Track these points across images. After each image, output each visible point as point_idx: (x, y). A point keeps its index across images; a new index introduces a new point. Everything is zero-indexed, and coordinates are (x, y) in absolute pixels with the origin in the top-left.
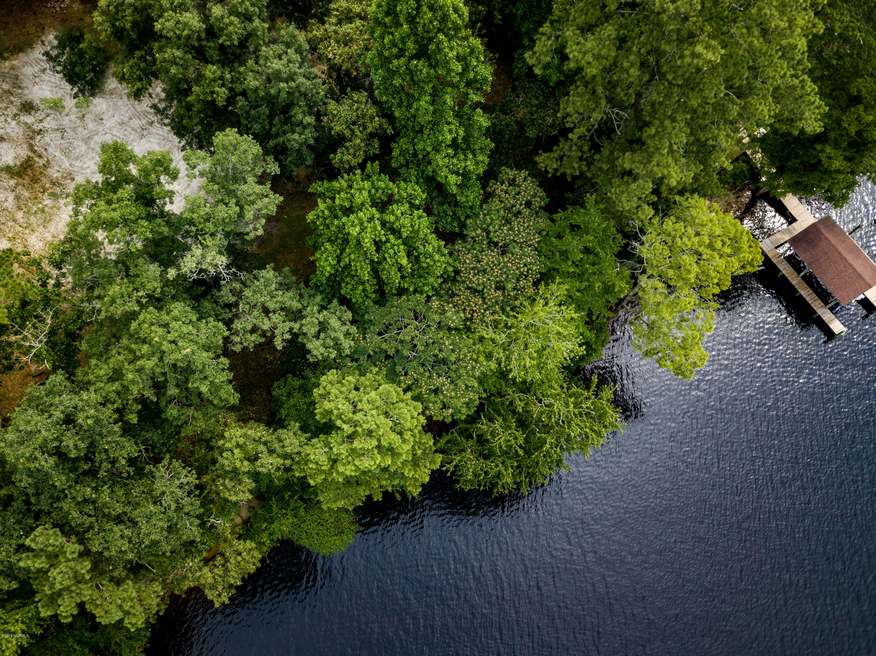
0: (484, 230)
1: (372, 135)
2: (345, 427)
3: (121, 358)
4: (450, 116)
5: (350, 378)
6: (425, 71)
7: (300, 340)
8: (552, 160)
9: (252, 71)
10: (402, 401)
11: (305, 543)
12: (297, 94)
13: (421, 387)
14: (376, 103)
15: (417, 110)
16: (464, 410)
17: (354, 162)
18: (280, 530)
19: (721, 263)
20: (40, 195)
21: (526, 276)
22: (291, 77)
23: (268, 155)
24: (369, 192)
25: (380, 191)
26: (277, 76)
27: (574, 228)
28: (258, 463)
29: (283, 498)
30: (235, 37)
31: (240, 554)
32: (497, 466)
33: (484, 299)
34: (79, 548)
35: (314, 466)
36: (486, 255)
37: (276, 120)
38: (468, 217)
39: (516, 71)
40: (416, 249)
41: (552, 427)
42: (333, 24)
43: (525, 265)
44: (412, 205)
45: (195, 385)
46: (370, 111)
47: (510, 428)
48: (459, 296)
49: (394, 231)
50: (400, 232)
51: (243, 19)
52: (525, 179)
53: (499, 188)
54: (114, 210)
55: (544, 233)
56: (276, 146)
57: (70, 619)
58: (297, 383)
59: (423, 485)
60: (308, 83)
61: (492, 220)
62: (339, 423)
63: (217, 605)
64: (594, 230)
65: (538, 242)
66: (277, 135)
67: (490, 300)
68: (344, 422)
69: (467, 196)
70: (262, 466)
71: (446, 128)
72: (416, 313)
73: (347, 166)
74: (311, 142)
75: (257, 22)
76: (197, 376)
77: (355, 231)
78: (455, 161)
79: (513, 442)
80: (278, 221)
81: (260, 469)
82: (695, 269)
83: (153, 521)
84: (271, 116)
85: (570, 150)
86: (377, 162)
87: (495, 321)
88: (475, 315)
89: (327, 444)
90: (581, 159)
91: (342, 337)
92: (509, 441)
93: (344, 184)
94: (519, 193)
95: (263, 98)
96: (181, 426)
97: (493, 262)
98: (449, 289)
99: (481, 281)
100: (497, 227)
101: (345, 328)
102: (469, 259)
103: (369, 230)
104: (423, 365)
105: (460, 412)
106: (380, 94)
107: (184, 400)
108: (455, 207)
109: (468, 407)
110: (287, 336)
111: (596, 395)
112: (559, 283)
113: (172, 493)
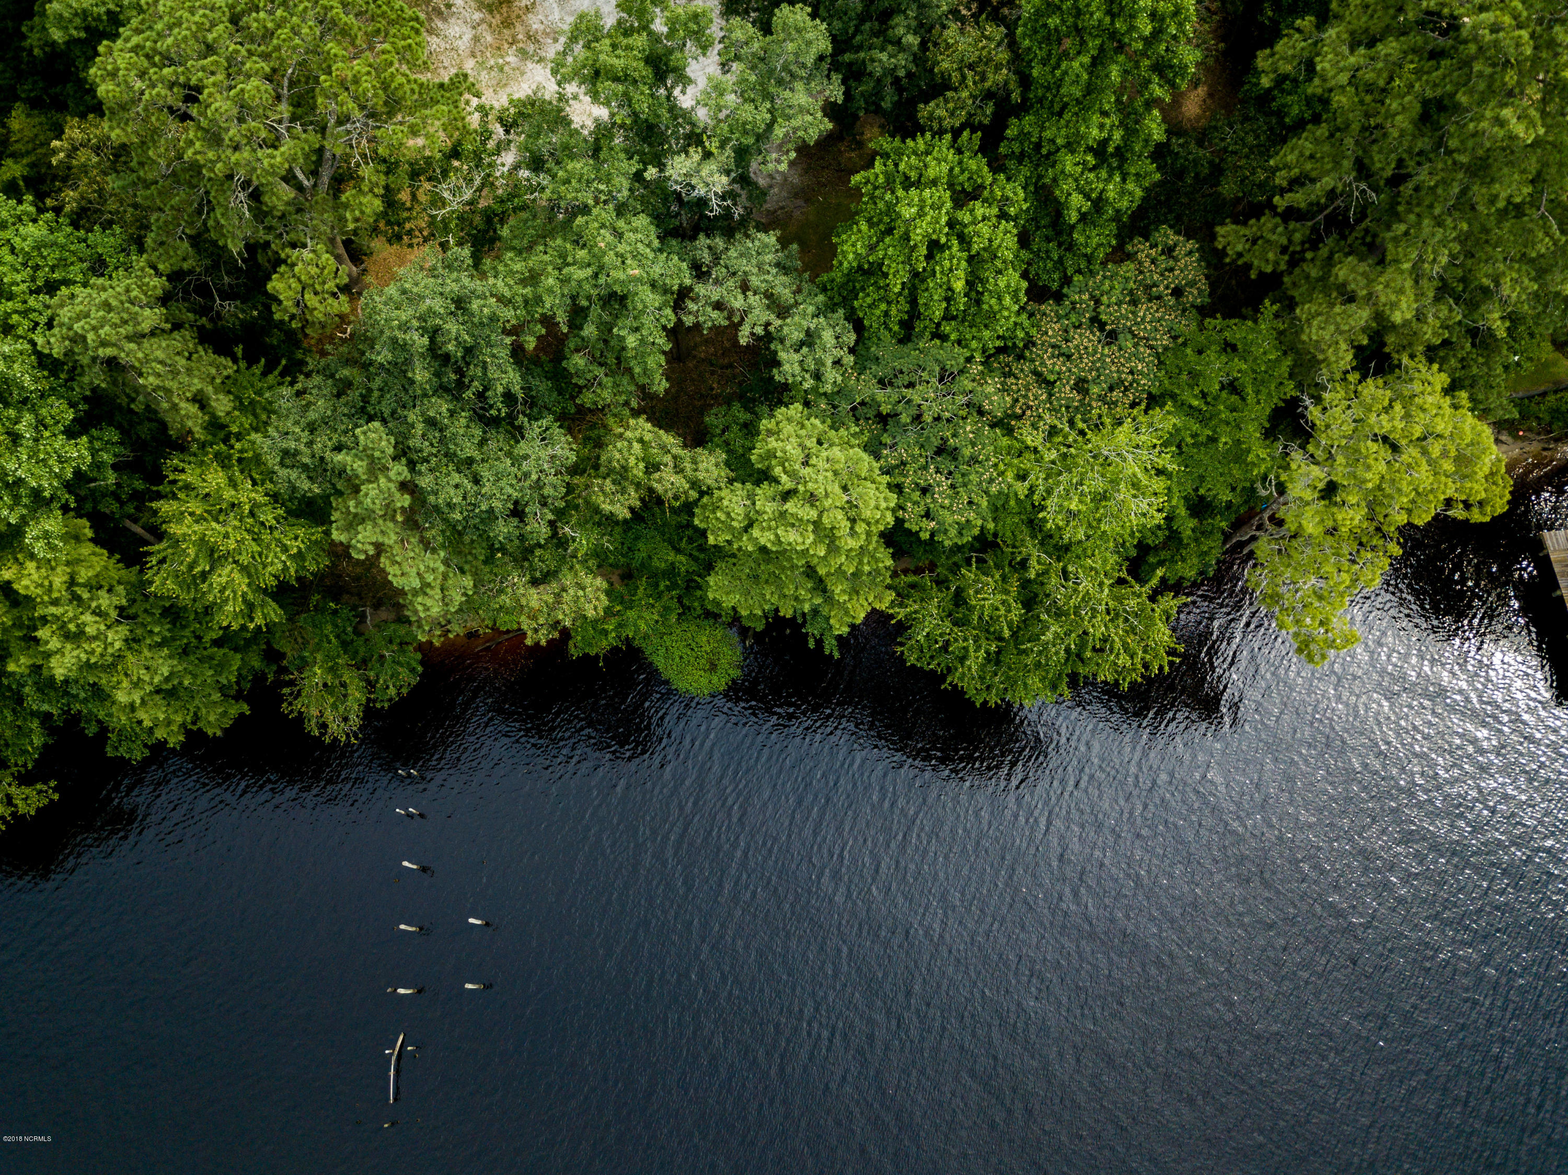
0: (1092, 297)
1: (989, 95)
2: (784, 478)
3: (547, 258)
4: (1108, 101)
5: (817, 422)
6: (1097, 15)
7: (772, 346)
8: (1239, 238)
10: (873, 482)
11: (659, 661)
13: (905, 476)
14: (1012, 44)
15: (1065, 73)
16: (953, 532)
17: (947, 123)
18: (635, 625)
19: (1423, 475)
20: (506, 46)
21: (1126, 389)
23: (837, 70)
24: (951, 170)
25: (966, 174)
27: (1229, 347)
28: (656, 475)
29: (657, 585)
31: (583, 588)
32: (965, 640)
33: (1050, 395)
34: (406, 474)
35: (723, 517)
36: (1080, 335)
37: (867, 26)
38: (1079, 271)
39: (1246, 87)
40: (983, 281)
41: (1067, 614)
43: (1131, 372)
44: (1003, 215)
45: (622, 333)
46: (1001, 56)
47: (1007, 592)
48: (1017, 378)
49: (963, 239)
50: (969, 244)
52: (1190, 253)
53: (1143, 250)
54: (618, 57)
55: (1180, 340)
56: (850, 64)
57: (363, 557)
58: (744, 416)
59: (853, 626)
61: (1112, 288)
62: (778, 471)
63: (529, 642)
64: (1256, 359)
65: (1166, 349)
66: (859, 48)
67: (1058, 399)
68: (785, 472)
69: (1089, 237)
70: (659, 481)
71: (1096, 118)
72: (943, 369)
73: (936, 126)
74: (901, 73)
76: (629, 322)
77: (908, 212)
78: (1092, 176)
79: (1002, 612)
80: (807, 201)
81: (655, 485)
82: (1382, 467)
83: (502, 483)
84: (862, 18)
85: (1273, 231)
86: (979, 133)
87: (1053, 427)
88: (1029, 413)
89: (751, 497)
90: (1284, 250)
91: (829, 362)
92: (997, 609)
93: (922, 146)
94: (1171, 270)
96: (581, 388)
97: (1086, 348)
98: (1007, 365)
99: (1057, 368)
100: (1114, 300)
101: (838, 353)
102: (1053, 329)
103: (928, 218)
104: (922, 446)
105: (946, 531)
106: (1024, 35)
107: (598, 354)
108: (1066, 250)
109: (960, 533)
110: (759, 331)
111: (1152, 599)
112: (1169, 413)
113: (539, 459)
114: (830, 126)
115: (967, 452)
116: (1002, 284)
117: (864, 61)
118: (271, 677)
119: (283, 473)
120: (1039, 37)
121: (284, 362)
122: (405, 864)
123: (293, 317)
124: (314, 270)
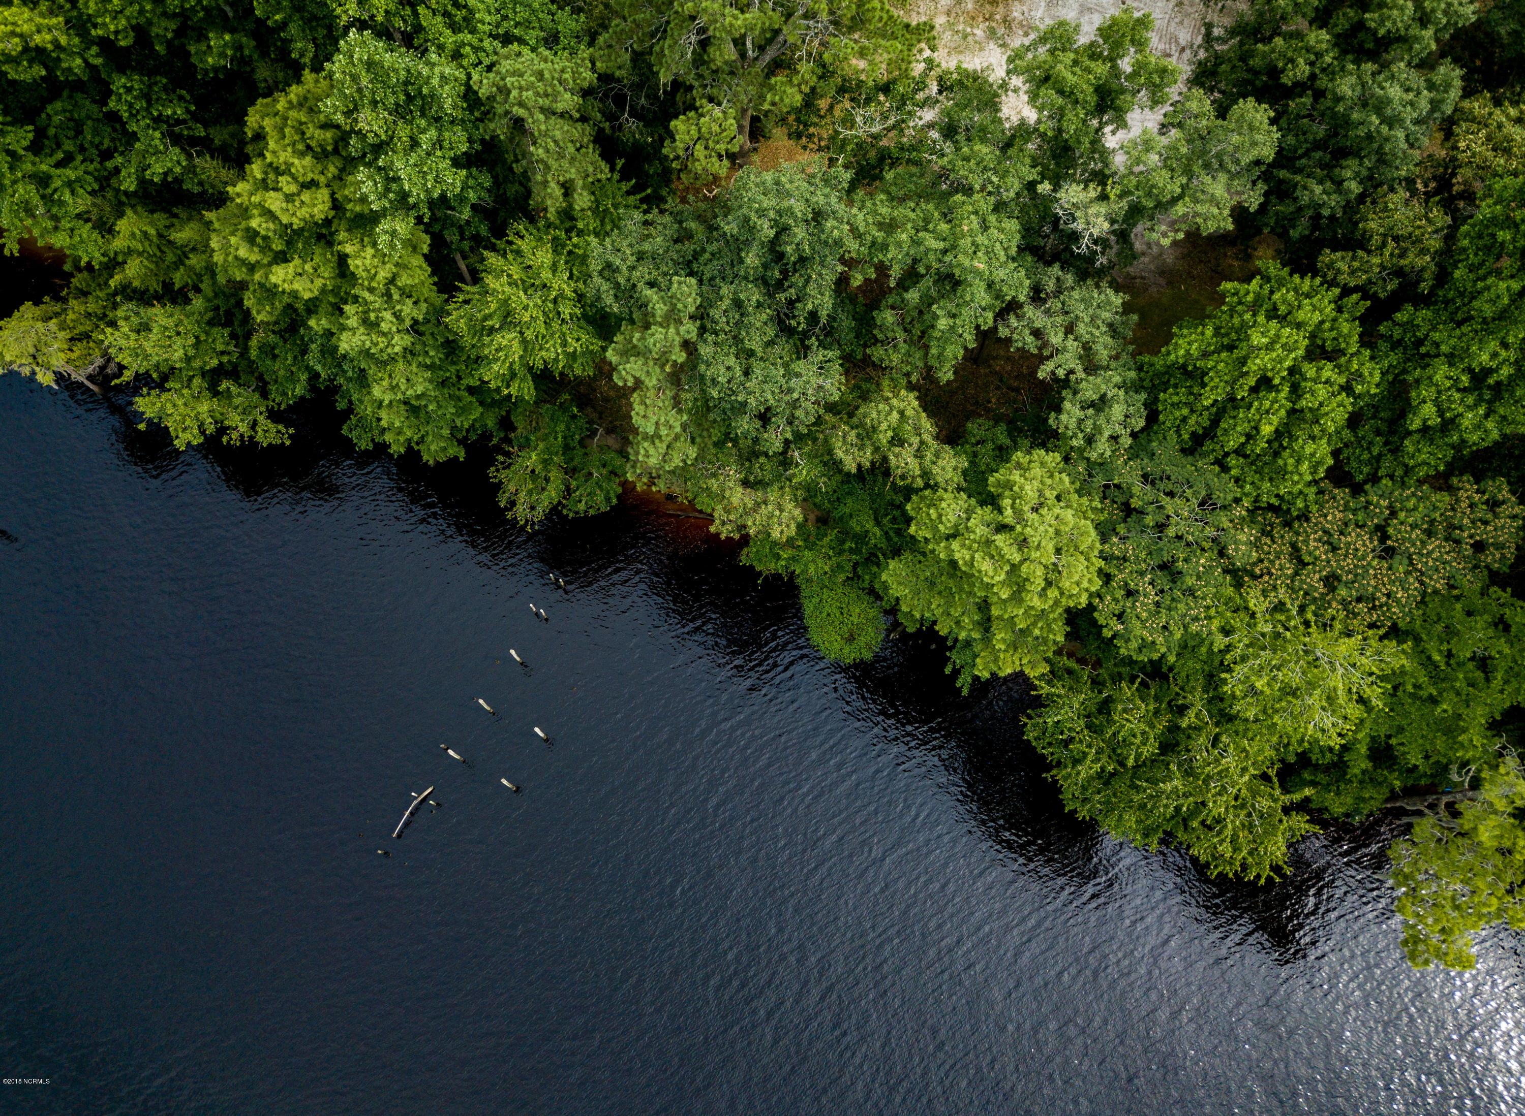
0: (1390, 507)
1: (1399, 272)
2: (1009, 512)
3: (912, 215)
5: (1066, 479)
7: (1064, 393)
9: (1359, 77)
10: (1087, 559)
11: (808, 608)
12: (1375, 146)
13: (1120, 571)
14: (1450, 237)
15: (1488, 288)
16: (1134, 645)
17: (1342, 278)
18: (806, 565)
20: (981, 19)
21: (1374, 608)
22: (1392, 122)
23: (1266, 181)
24: (1322, 322)
25: (1334, 334)
26: (1380, 106)
27: (1502, 625)
28: (897, 450)
29: (843, 542)
30: (1388, 24)
31: (781, 511)
32: (1090, 746)
33: (1296, 573)
34: (693, 336)
35: (934, 516)
36: (1358, 535)
37: (1318, 155)
38: (1392, 477)
40: (1292, 438)
41: (1196, 778)
42: (1507, 116)
43: (1388, 596)
44: (1347, 388)
45: (939, 312)
46: (1432, 242)
47: (1152, 726)
48: (1274, 542)
49: (1296, 391)
50: (1300, 397)
51: (1418, 15)
52: (1514, 517)
53: (1467, 489)
54: (1074, 74)
55: (1456, 592)
56: (1281, 182)
57: (621, 384)
59: (994, 676)
60: (1404, 145)
61: (1415, 509)
62: (1006, 502)
63: (712, 529)
65: (1436, 592)
66: (1299, 171)
67: (1302, 581)
68: (1013, 507)
69: (1419, 451)
70: (897, 456)
71: (1493, 345)
72: (1209, 496)
73: (1330, 276)
74: (1326, 212)
75: (1428, 33)
76: (951, 306)
77: (1257, 339)
78: (1457, 396)
79: (1138, 741)
80: (1169, 283)
81: (891, 457)
83: (766, 387)
84: (1318, 145)
86: (1369, 303)
87: (1282, 604)
88: (1266, 578)
89: (969, 512)
91: (1106, 434)
92: (1134, 736)
93: (1306, 287)
94: (1486, 523)
95: (1334, 115)
96: (877, 340)
97: (1357, 550)
98: (1271, 525)
99: (1317, 553)
100: (1411, 520)
101: (1119, 429)
102: (1334, 516)
103: (1274, 355)
104: (1150, 553)
105: (1128, 640)
106: (1467, 234)
107: (908, 320)
108: (1390, 451)
109: (1140, 650)
110: (1061, 373)
111: (1286, 810)
112: (1403, 651)
113: (808, 382)
114: (1231, 227)
115: (1190, 581)
116: (1308, 450)
117: (1296, 185)
118: (495, 441)
119: (597, 280)
120: (1481, 243)
121: (649, 191)
122: (513, 652)
123: (677, 158)
124: (715, 128)
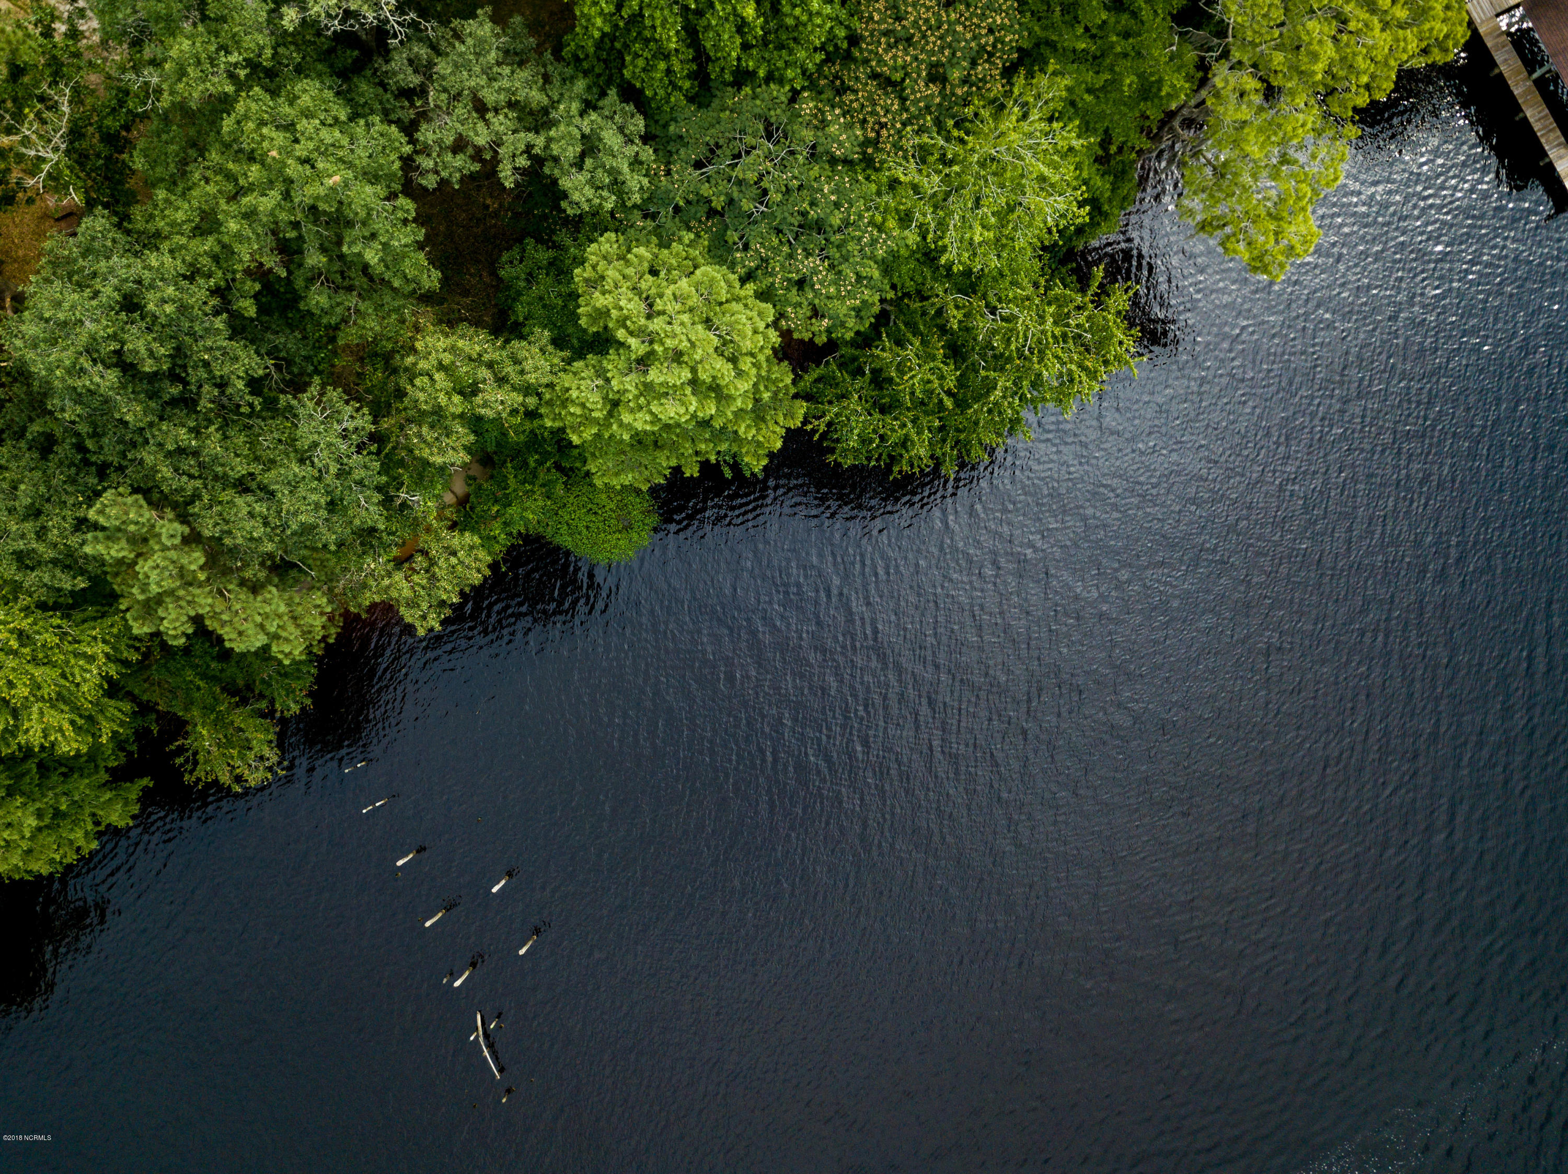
2: (633, 342)
3: (211, 189)
5: (642, 250)
7: (547, 171)
10: (737, 299)
11: (566, 541)
13: (772, 275)
16: (851, 323)
18: (522, 518)
19: (1381, 39)
21: (991, 55)
28: (478, 400)
29: (526, 464)
31: (454, 554)
32: (904, 425)
33: (903, 100)
34: (180, 529)
35: (578, 411)
41: (1009, 360)
43: (991, 31)
45: (356, 250)
47: (934, 358)
48: (855, 92)
57: (183, 641)
58: (544, 255)
59: (771, 455)
62: (621, 334)
63: (421, 632)
67: (916, 102)
68: (631, 333)
70: (485, 405)
72: (768, 125)
76: (357, 231)
79: (936, 383)
81: (483, 411)
82: (1329, 51)
83: (302, 491)
87: (921, 147)
88: (884, 132)
89: (601, 373)
91: (625, 168)
92: (929, 382)
96: (336, 328)
97: (927, 21)
98: (836, 77)
99: (900, 62)
101: (631, 150)
104: (779, 231)
105: (843, 325)
107: (338, 279)
109: (858, 316)
110: (522, 162)
111: (1098, 303)
112: (1054, 73)
113: (330, 445)
115: (836, 220)
118: (155, 729)
119: (31, 579)
